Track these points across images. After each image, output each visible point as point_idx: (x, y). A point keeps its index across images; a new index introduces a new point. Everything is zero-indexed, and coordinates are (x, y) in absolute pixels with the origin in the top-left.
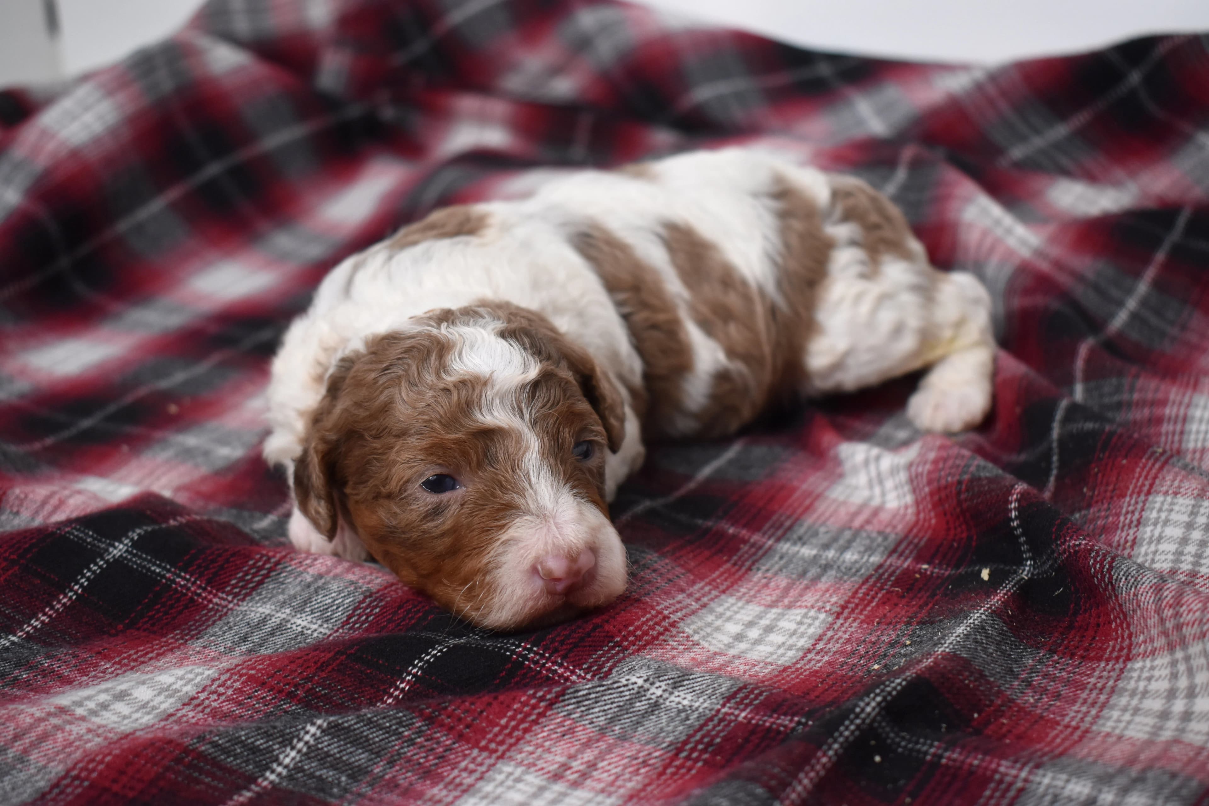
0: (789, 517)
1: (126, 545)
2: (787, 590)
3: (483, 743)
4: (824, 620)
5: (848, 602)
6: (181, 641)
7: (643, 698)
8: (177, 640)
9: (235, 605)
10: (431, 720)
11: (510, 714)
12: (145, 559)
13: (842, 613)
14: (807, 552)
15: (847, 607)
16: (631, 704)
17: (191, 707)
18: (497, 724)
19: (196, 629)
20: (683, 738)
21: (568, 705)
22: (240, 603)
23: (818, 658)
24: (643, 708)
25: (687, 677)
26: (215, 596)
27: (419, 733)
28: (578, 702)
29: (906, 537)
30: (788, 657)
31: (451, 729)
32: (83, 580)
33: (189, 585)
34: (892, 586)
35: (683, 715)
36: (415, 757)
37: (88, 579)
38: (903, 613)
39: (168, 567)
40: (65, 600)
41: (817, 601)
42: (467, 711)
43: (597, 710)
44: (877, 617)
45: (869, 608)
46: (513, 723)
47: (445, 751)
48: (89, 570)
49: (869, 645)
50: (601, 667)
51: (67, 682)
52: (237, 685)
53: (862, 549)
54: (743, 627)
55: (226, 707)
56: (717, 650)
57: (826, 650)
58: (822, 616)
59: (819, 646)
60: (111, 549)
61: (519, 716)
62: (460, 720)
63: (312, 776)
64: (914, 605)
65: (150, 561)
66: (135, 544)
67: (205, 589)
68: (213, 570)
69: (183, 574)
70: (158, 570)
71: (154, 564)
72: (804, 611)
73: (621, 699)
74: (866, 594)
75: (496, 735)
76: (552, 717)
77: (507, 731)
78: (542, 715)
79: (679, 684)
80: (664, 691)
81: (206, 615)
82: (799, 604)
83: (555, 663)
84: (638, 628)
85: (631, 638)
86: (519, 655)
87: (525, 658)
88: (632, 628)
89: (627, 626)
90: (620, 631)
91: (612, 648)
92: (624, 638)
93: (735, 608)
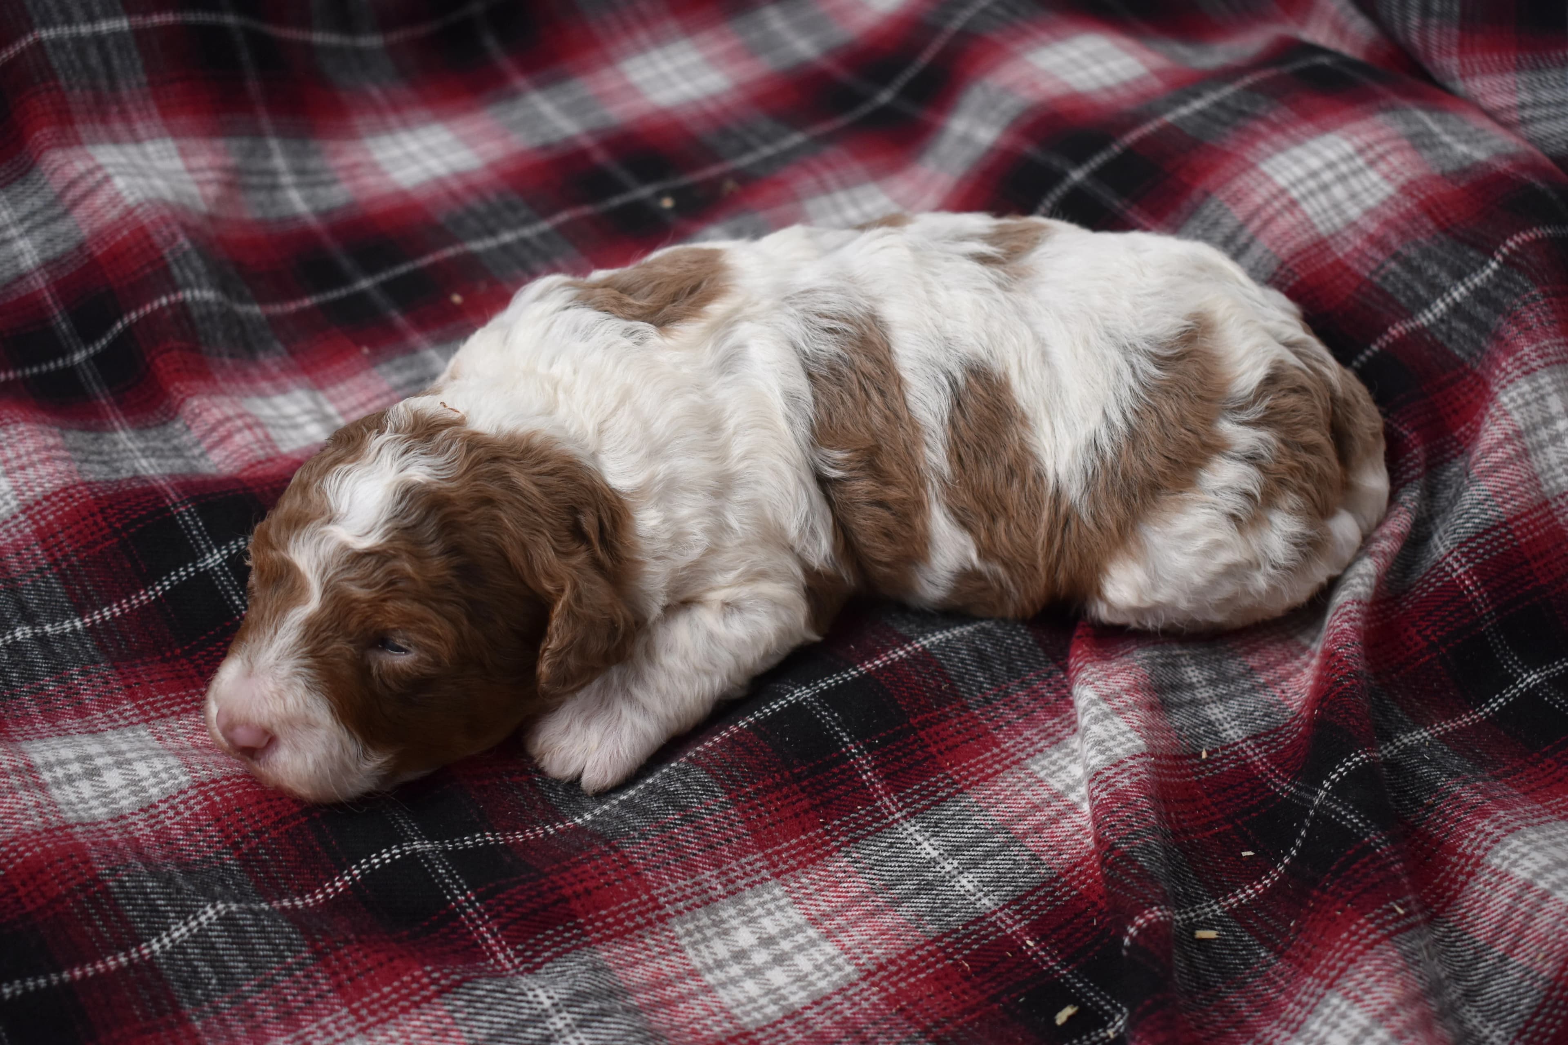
1: (223, 556)
3: (355, 1005)
4: (846, 976)
7: (540, 1025)
10: (319, 955)
11: (396, 984)
16: (524, 1026)
17: (146, 816)
18: (379, 990)
21: (459, 1000)
23: (793, 1031)
24: (533, 1037)
25: (599, 1018)
27: (302, 966)
28: (470, 1001)
30: (764, 1015)
31: (335, 974)
32: (167, 583)
34: (968, 957)
36: (285, 991)
37: (172, 583)
38: (938, 1009)
40: (144, 598)
42: (357, 962)
43: (484, 1018)
44: (908, 999)
45: (911, 981)
46: (394, 996)
47: (317, 996)
48: (177, 573)
50: (538, 954)
52: (198, 808)
54: (756, 942)
55: (175, 831)
56: (702, 965)
57: (811, 1023)
58: (849, 969)
59: (808, 1014)
60: (207, 555)
61: (404, 991)
62: (346, 968)
63: (188, 963)
64: (965, 1001)
66: (231, 559)
70: (237, 602)
73: (516, 1016)
75: (373, 1002)
76: (437, 1006)
77: (386, 1002)
78: (428, 999)
79: (585, 1024)
80: (567, 1025)
83: (490, 930)
84: (613, 914)
85: (599, 924)
86: (459, 904)
87: (463, 910)
88: (603, 912)
89: (598, 909)
90: (587, 912)
91: (569, 930)
92: (590, 921)
93: (772, 905)
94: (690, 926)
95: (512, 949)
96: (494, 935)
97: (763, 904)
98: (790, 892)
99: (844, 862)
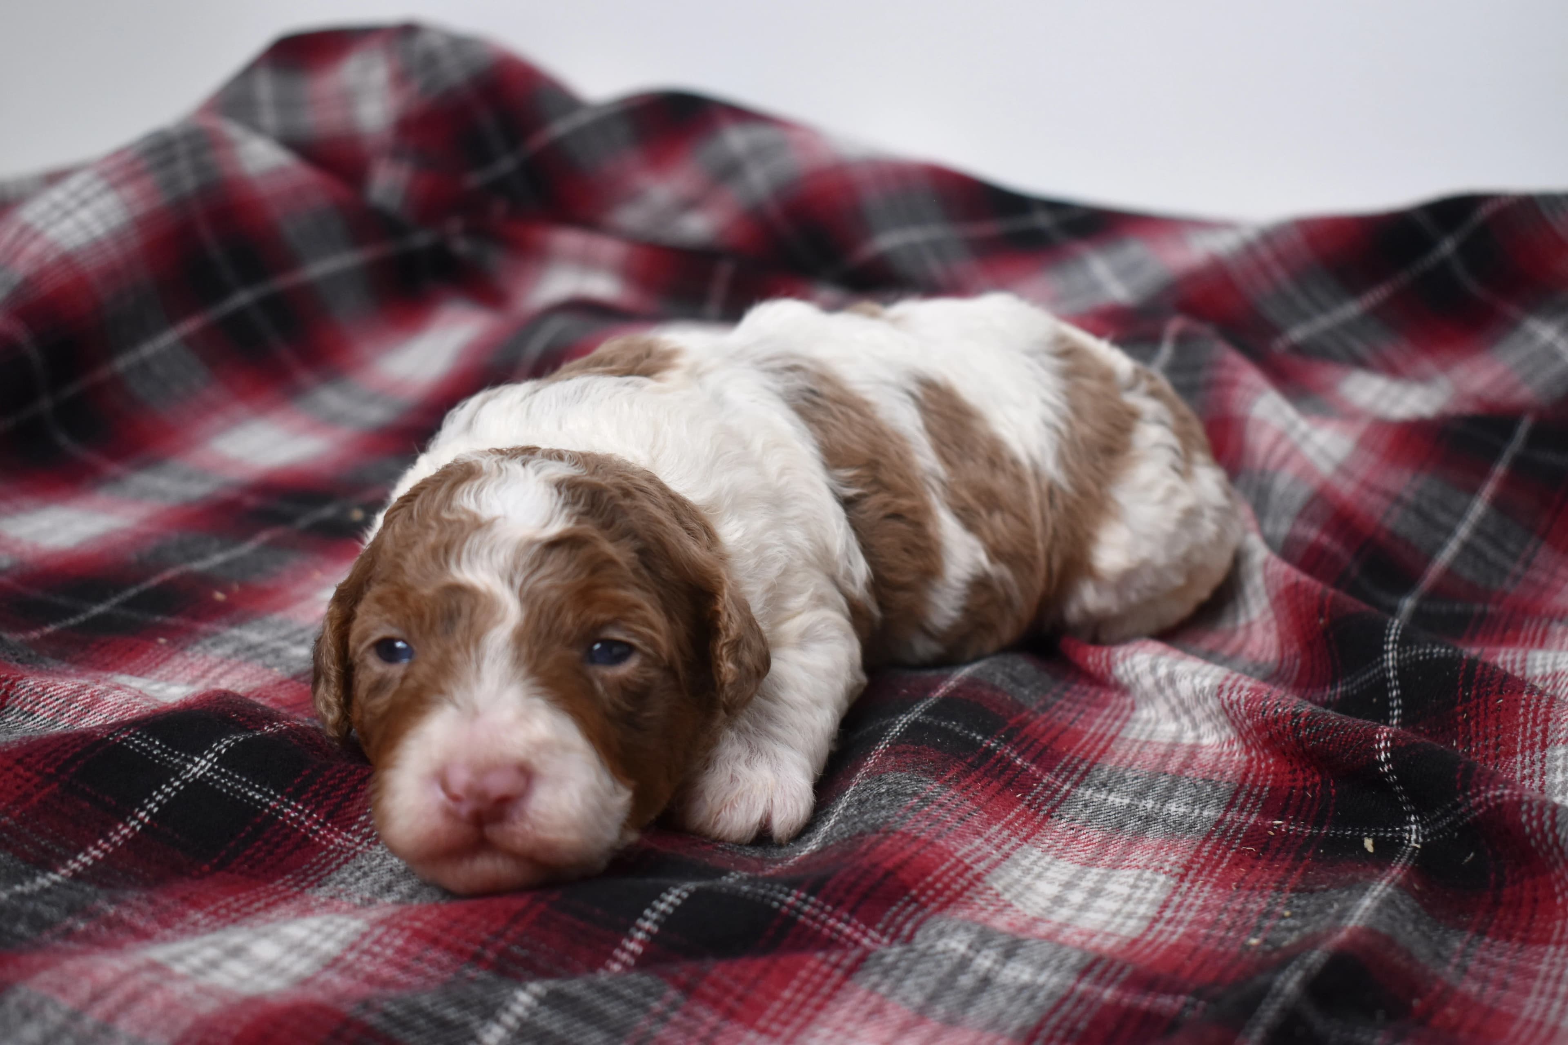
0: (1082, 761)
1: (210, 760)
2: (1104, 845)
3: (762, 1023)
4: (1165, 883)
5: (1192, 861)
6: (296, 889)
7: (968, 971)
8: (290, 887)
9: (364, 847)
10: (689, 990)
11: (795, 983)
12: (239, 782)
13: (1186, 875)
14: (1117, 800)
15: (1191, 868)
16: (953, 977)
17: (336, 971)
18: (779, 998)
19: (315, 873)
20: (1033, 1022)
21: (872, 975)
22: (372, 846)
23: (1170, 928)
24: (971, 982)
25: (1021, 943)
26: (338, 835)
27: (674, 1006)
28: (885, 972)
29: (1242, 786)
30: (1131, 928)
31: (715, 1003)
32: (152, 805)
33: (303, 818)
34: (1241, 844)
35: (1026, 994)
37: (159, 804)
38: (1266, 876)
39: (272, 793)
40: (126, 831)
41: (1151, 860)
42: (738, 979)
43: (909, 983)
44: (1233, 880)
45: (1219, 870)
46: (800, 997)
47: (710, 1031)
48: (160, 792)
49: (1235, 915)
50: (899, 929)
51: (143, 936)
52: (399, 942)
53: (1190, 800)
54: (1060, 889)
55: (387, 972)
56: (1035, 915)
57: (1178, 918)
58: (1162, 878)
59: (1168, 914)
60: (189, 766)
61: (809, 988)
62: (728, 991)
64: (1277, 869)
65: (245, 785)
66: (222, 760)
67: (323, 826)
68: (335, 800)
69: (293, 803)
70: (257, 797)
71: (252, 788)
72: (1136, 872)
73: (939, 970)
74: (1212, 853)
75: (780, 1012)
76: (852, 990)
77: (792, 1007)
78: (838, 987)
79: (1012, 953)
80: (995, 961)
81: (326, 857)
82: (1126, 863)
83: (840, 920)
84: (938, 879)
85: (931, 892)
86: (791, 906)
87: (799, 911)
88: (930, 879)
89: (924, 875)
90: (916, 881)
91: (908, 904)
92: (922, 892)
93: (1043, 863)
94: (1002, 882)
95: (875, 930)
96: (848, 923)
97: (1035, 863)
98: (1046, 851)
99: (1063, 824)
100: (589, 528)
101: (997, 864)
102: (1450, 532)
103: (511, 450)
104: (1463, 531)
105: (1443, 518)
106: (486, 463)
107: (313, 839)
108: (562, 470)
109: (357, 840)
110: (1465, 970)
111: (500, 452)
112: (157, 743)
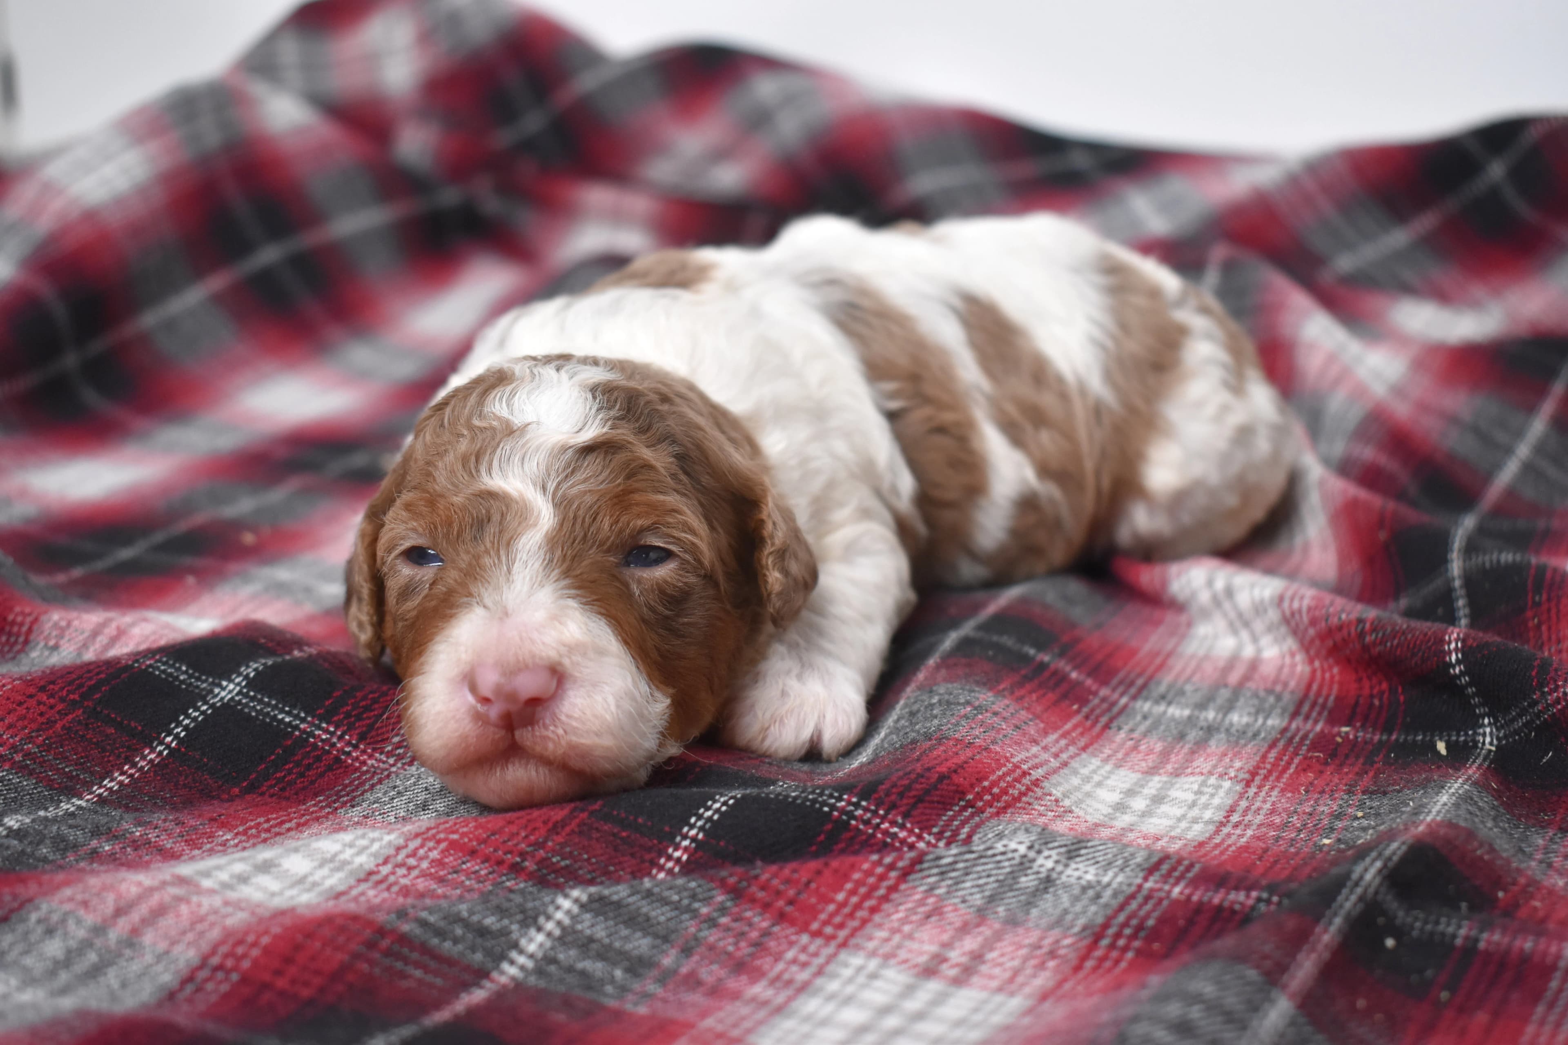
0: (1140, 675)
1: (239, 684)
2: (1165, 755)
3: (815, 926)
4: (1230, 789)
5: (1258, 767)
6: (328, 810)
7: (1029, 871)
8: (322, 808)
9: (398, 768)
10: (737, 893)
11: (849, 886)
12: (268, 705)
13: (1253, 780)
14: (1177, 712)
15: (1257, 774)
16: (1014, 878)
17: (370, 884)
18: (832, 901)
19: (348, 795)
20: (1100, 920)
21: (929, 876)
22: (406, 767)
23: (1238, 831)
24: (1032, 884)
25: (1084, 844)
26: (371, 756)
27: (723, 910)
28: (942, 873)
29: (1306, 696)
30: (1197, 832)
31: (766, 907)
32: (179, 730)
33: (335, 740)
34: (1309, 750)
35: (1091, 893)
36: (721, 944)
37: (186, 728)
38: (1336, 780)
39: (303, 715)
40: (152, 756)
41: (1215, 766)
42: (788, 881)
43: (968, 884)
44: (1302, 785)
45: (1286, 776)
46: (854, 900)
47: (762, 936)
48: (188, 716)
49: (1305, 817)
50: (956, 833)
51: (171, 856)
52: (435, 854)
53: (1252, 710)
54: (1122, 796)
55: (422, 884)
56: (1095, 821)
57: (1246, 822)
58: (1227, 784)
59: (1235, 818)
60: (217, 691)
61: (863, 890)
62: (778, 894)
63: (570, 969)
64: (1347, 773)
65: (275, 707)
66: (251, 683)
67: (356, 747)
68: (368, 722)
69: (324, 725)
70: (287, 720)
71: (282, 711)
72: (1200, 778)
73: (999, 871)
74: (1279, 759)
75: (832, 915)
76: (908, 892)
77: (847, 910)
78: (893, 889)
79: (1074, 854)
80: (1057, 862)
81: (359, 778)
82: (1189, 770)
83: (893, 823)
84: (994, 784)
85: (987, 797)
86: (842, 811)
87: (851, 815)
88: (986, 784)
89: (980, 780)
90: (972, 786)
91: (964, 808)
92: (978, 796)
93: (1103, 772)
94: (1061, 789)
95: (930, 834)
96: (902, 827)
97: (1094, 772)
98: (1106, 760)
99: (1122, 735)
100: (625, 433)
101: (1055, 771)
102: (1509, 451)
103: (545, 357)
104: (1523, 450)
105: (1501, 437)
106: (518, 369)
107: (345, 761)
108: (598, 375)
109: (391, 761)
110: (1550, 865)
111: (534, 359)
112: (184, 668)
